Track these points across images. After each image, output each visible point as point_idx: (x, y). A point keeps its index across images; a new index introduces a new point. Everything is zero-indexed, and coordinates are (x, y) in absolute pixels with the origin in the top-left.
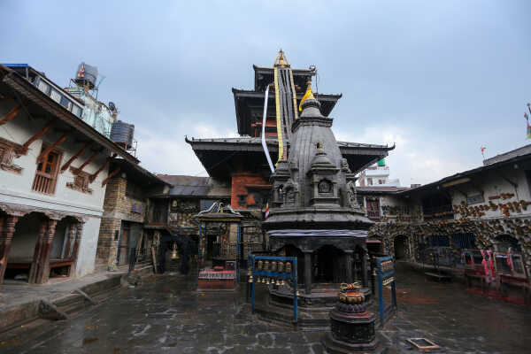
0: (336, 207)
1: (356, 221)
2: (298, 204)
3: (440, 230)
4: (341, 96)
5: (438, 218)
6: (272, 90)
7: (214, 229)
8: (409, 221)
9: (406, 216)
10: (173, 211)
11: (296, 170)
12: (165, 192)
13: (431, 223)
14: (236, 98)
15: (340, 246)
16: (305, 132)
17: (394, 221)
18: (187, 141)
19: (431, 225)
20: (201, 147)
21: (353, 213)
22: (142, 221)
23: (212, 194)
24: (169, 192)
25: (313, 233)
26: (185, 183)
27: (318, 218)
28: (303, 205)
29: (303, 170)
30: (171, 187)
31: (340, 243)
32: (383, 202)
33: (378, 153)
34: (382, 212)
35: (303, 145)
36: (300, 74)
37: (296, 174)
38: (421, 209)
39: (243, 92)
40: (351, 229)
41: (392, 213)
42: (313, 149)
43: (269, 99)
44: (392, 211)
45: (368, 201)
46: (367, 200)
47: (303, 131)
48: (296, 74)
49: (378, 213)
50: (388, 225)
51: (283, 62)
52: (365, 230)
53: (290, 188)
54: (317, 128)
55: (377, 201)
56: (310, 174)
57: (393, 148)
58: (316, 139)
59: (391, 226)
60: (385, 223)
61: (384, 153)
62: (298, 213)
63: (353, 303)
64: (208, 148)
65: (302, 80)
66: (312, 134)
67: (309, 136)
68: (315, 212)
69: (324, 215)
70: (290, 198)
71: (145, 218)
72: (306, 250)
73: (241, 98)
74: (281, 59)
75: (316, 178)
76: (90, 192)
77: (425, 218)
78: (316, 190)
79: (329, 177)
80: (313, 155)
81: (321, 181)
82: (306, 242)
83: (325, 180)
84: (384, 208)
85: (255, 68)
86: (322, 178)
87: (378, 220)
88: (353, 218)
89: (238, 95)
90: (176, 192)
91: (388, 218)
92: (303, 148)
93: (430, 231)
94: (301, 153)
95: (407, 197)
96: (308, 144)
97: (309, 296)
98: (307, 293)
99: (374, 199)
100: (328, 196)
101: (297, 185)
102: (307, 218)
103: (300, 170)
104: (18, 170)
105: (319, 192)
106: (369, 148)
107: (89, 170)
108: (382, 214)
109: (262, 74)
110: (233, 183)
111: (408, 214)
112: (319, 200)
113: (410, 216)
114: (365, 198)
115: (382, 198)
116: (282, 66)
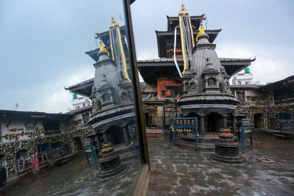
0: (218, 92)
1: (230, 99)
2: (197, 91)
3: (285, 110)
4: (221, 30)
5: (285, 102)
6: (178, 29)
8: (265, 105)
9: (262, 102)
11: (196, 74)
13: (279, 105)
14: (158, 36)
15: (220, 113)
16: (200, 52)
17: (254, 105)
19: (279, 107)
20: (141, 65)
21: (228, 96)
25: (205, 106)
27: (208, 98)
28: (200, 92)
29: (199, 74)
31: (220, 111)
32: (247, 93)
33: (244, 64)
34: (246, 100)
35: (199, 60)
36: (195, 19)
37: (195, 76)
38: (273, 98)
39: (161, 32)
40: (226, 104)
41: (253, 100)
42: (205, 61)
43: (177, 35)
44: (253, 99)
45: (238, 93)
46: (236, 93)
48: (193, 19)
49: (244, 100)
50: (250, 108)
51: (184, 12)
52: (235, 105)
53: (192, 83)
54: (207, 50)
55: (243, 93)
56: (203, 76)
57: (254, 60)
58: (206, 56)
59: (253, 108)
60: (249, 106)
61: (248, 63)
62: (197, 96)
63: (227, 138)
64: (144, 65)
65: (196, 22)
66: (204, 54)
67: (202, 55)
68: (206, 95)
69: (212, 97)
70: (193, 88)
72: (202, 115)
73: (160, 36)
74: (183, 10)
75: (207, 77)
77: (275, 103)
78: (207, 84)
79: (214, 77)
80: (204, 65)
81: (210, 79)
82: (202, 111)
83: (212, 78)
84: (248, 97)
85: (168, 17)
86: (210, 77)
87: (244, 104)
88: (228, 98)
89: (159, 34)
91: (250, 103)
92: (199, 62)
93: (278, 111)
94: (198, 64)
95: (263, 90)
96: (202, 59)
97: (203, 138)
98: (202, 137)
99: (241, 92)
100: (214, 86)
101: (196, 82)
102: (202, 98)
103: (198, 74)
105: (209, 85)
109: (172, 21)
110: (158, 84)
111: (264, 100)
112: (209, 89)
113: (265, 102)
114: (235, 91)
115: (247, 91)
116: (184, 15)
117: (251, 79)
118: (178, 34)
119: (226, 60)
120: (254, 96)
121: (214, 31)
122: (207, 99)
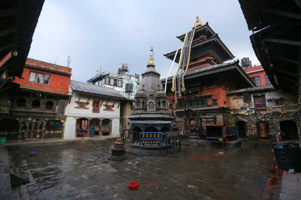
17: (279, 110)
21: (147, 114)
31: (140, 126)
32: (268, 96)
34: (267, 103)
41: (277, 104)
44: (277, 102)
46: (255, 97)
49: (264, 105)
50: (274, 113)
54: (145, 78)
59: (278, 114)
60: (271, 112)
68: (133, 114)
76: (113, 111)
83: (139, 101)
84: (268, 100)
86: (137, 100)
87: (265, 110)
91: (274, 108)
99: (259, 95)
100: (139, 107)
104: (88, 108)
107: (110, 104)
108: (267, 106)
114: (252, 95)
115: (268, 94)
120: (279, 98)
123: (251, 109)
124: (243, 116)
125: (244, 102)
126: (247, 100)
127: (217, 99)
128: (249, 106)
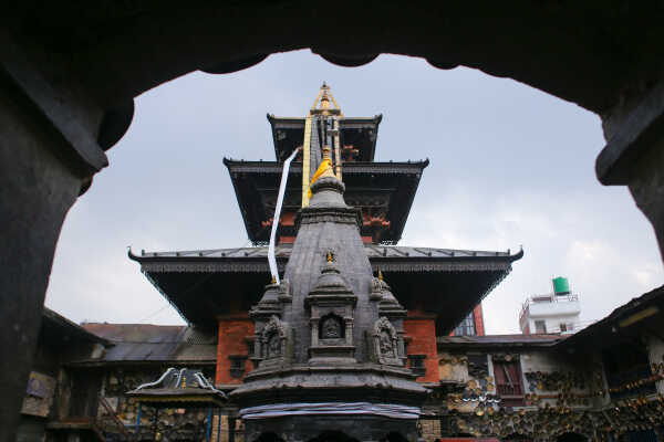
0: (349, 362)
2: (284, 359)
3: (638, 419)
4: (427, 163)
5: (633, 391)
7: (189, 426)
8: (586, 403)
9: (577, 391)
10: (109, 393)
11: (287, 301)
12: (96, 354)
13: (621, 403)
14: (232, 174)
15: (354, 433)
16: (309, 233)
17: (553, 404)
18: (131, 256)
19: (622, 408)
20: (158, 268)
21: (382, 374)
22: (45, 412)
23: (185, 356)
24: (104, 354)
25: (304, 409)
26: (136, 337)
27: (310, 382)
28: (295, 359)
29: (298, 301)
30: (108, 345)
31: (353, 427)
32: (527, 364)
33: (493, 267)
34: (526, 385)
35: (303, 256)
36: (354, 126)
37: (288, 307)
38: (604, 378)
39: (243, 163)
40: (374, 401)
41: (547, 387)
42: (319, 263)
43: (290, 175)
44: (548, 382)
45: (498, 363)
46: (495, 363)
47: (306, 233)
48: (348, 127)
49: (518, 388)
50: (542, 413)
51: (328, 106)
53: (273, 333)
54: (330, 226)
55: (516, 363)
56: (309, 304)
57: (520, 255)
58: (324, 244)
59: (552, 414)
60: (535, 408)
61: (502, 266)
62: (283, 375)
64: (169, 268)
66: (319, 237)
67: (314, 242)
68: (309, 372)
69: (325, 377)
70: (273, 350)
71: (54, 408)
73: (240, 174)
74: (324, 99)
75: (316, 313)
77: (613, 395)
78: (315, 334)
79: (337, 311)
80: (317, 273)
81: (324, 318)
82: (293, 427)
83: (332, 315)
84: (530, 376)
85: (270, 119)
86: (325, 311)
87: (520, 402)
89: (235, 169)
90: (118, 355)
91: (540, 398)
92: (300, 262)
93: (622, 423)
94: (298, 271)
95: (571, 351)
96: (311, 254)
99: (508, 358)
100: (337, 343)
101: (284, 326)
102: (291, 382)
103: (294, 300)
105: (320, 337)
106: (474, 258)
108: (527, 391)
109: (283, 130)
110: (220, 334)
111: (582, 387)
112: (320, 352)
113: (585, 392)
114: (489, 357)
115: (526, 357)
116: (325, 113)
117: (576, 314)
118: (296, 170)
119: (435, 255)
120: (549, 372)
121: (409, 165)
122: (305, 385)
123: (490, 397)
124: (470, 418)
125: (470, 374)
126: (477, 371)
127: (425, 357)
128: (485, 389)
